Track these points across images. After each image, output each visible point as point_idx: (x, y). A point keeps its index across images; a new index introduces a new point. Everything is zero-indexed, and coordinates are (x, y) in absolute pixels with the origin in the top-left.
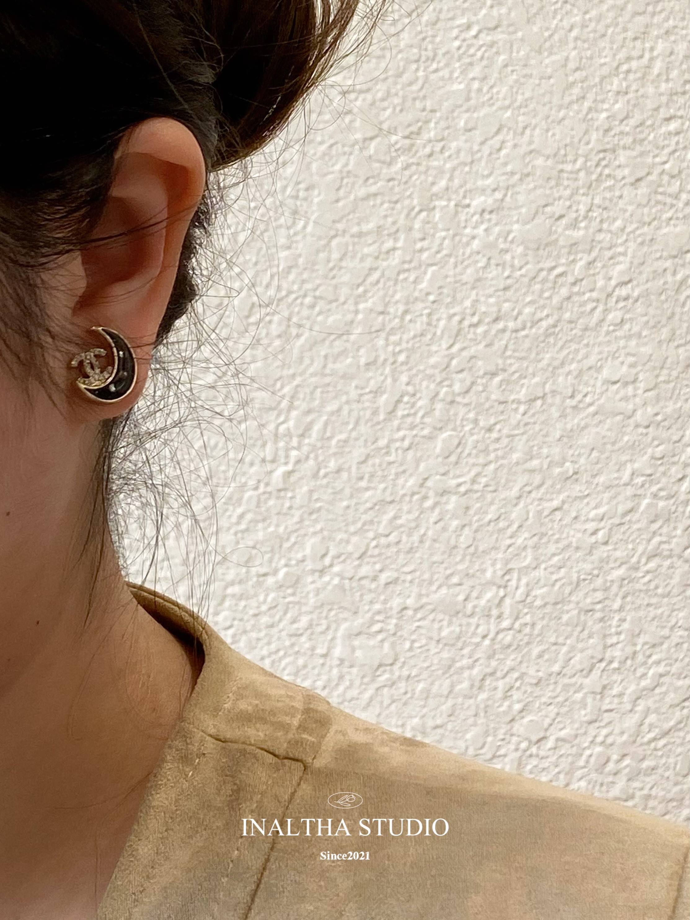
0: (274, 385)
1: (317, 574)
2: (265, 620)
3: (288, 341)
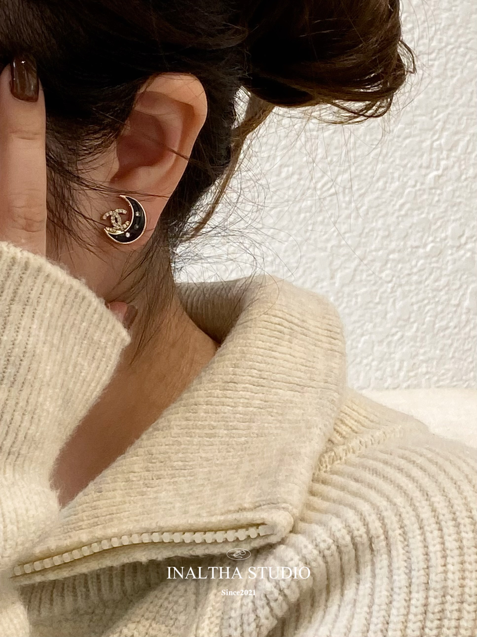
0: (432, 112)
1: (455, 249)
2: (415, 278)
3: (444, 80)
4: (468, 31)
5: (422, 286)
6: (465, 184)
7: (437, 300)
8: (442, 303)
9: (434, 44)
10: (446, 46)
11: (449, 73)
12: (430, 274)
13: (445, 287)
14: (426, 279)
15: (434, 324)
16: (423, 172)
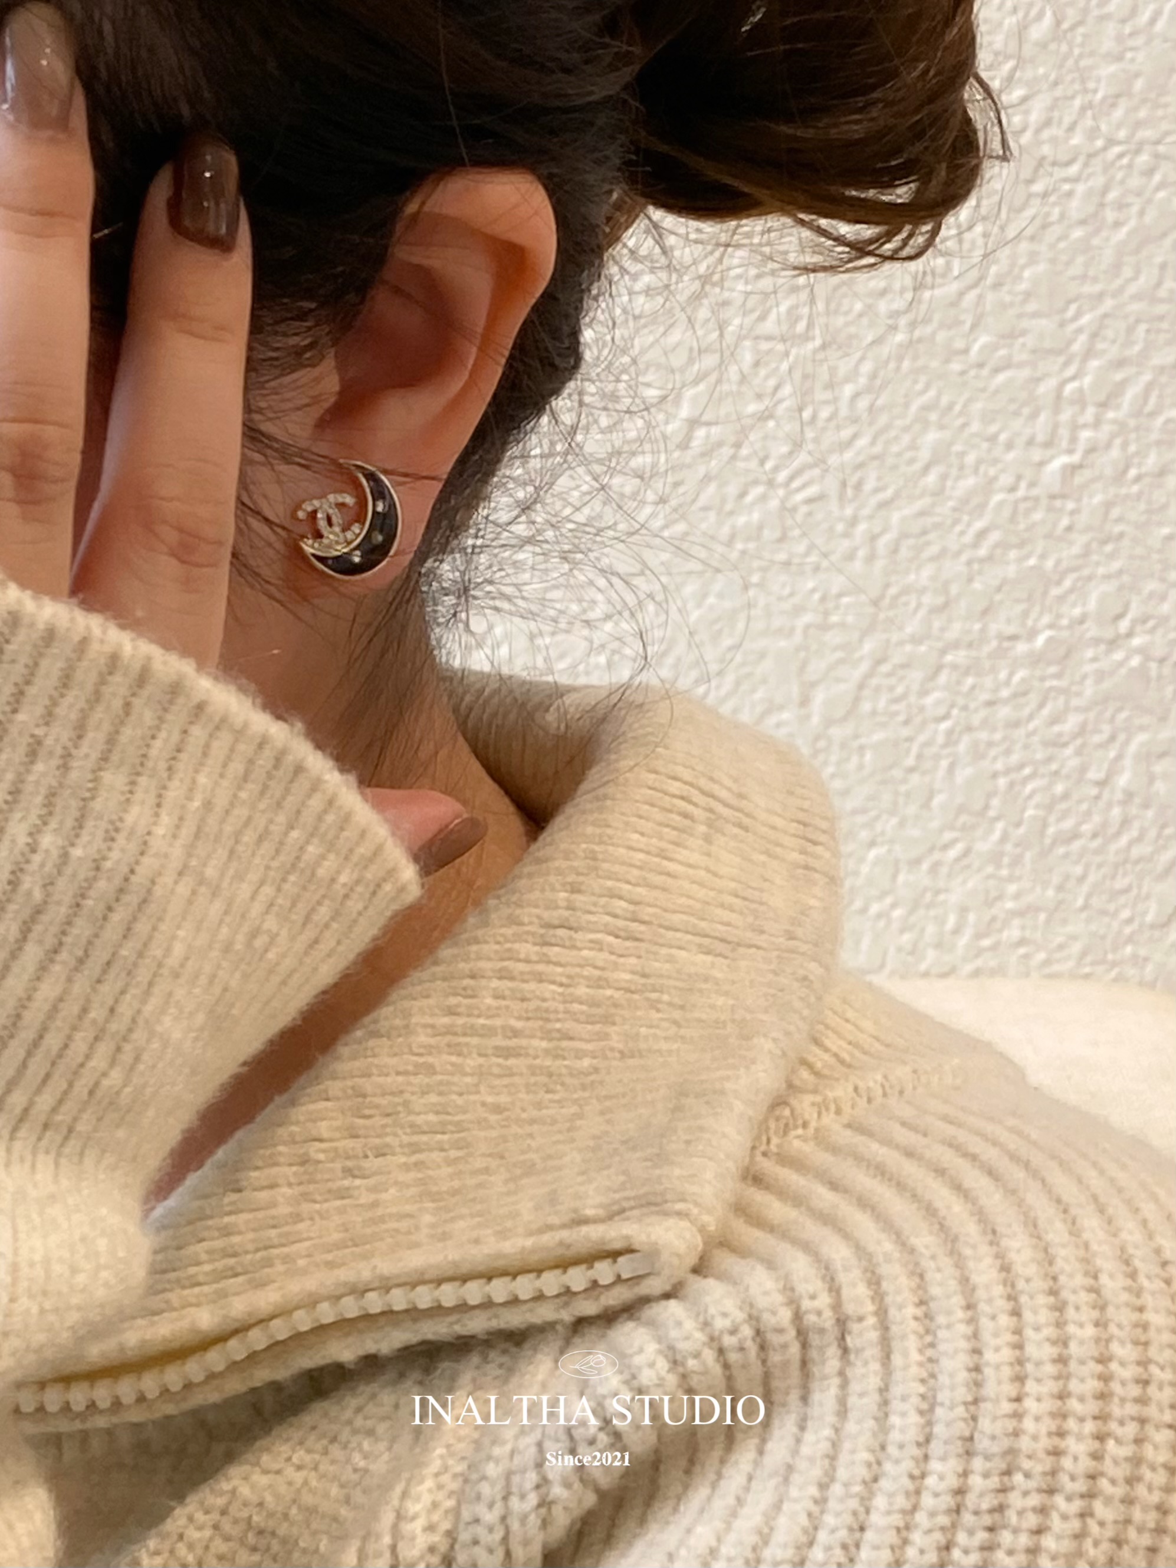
0: (1066, 309)
1: (1103, 647)
2: (1004, 712)
3: (1097, 231)
4: (1160, 113)
5: (1021, 732)
6: (1135, 489)
7: (1054, 767)
8: (1068, 777)
9: (1076, 140)
10: (1105, 149)
11: (1110, 215)
12: (1041, 705)
13: (1074, 737)
14: (1031, 717)
15: (1045, 825)
16: (1037, 455)
